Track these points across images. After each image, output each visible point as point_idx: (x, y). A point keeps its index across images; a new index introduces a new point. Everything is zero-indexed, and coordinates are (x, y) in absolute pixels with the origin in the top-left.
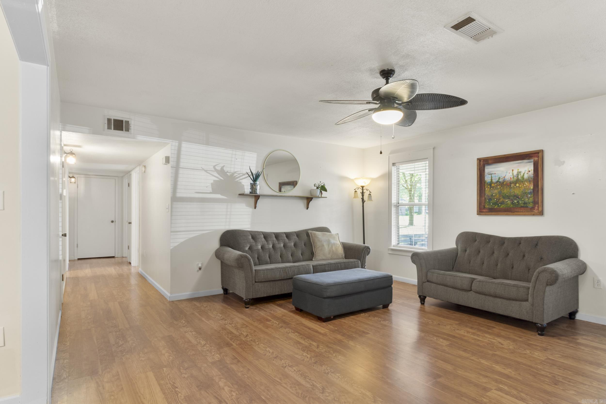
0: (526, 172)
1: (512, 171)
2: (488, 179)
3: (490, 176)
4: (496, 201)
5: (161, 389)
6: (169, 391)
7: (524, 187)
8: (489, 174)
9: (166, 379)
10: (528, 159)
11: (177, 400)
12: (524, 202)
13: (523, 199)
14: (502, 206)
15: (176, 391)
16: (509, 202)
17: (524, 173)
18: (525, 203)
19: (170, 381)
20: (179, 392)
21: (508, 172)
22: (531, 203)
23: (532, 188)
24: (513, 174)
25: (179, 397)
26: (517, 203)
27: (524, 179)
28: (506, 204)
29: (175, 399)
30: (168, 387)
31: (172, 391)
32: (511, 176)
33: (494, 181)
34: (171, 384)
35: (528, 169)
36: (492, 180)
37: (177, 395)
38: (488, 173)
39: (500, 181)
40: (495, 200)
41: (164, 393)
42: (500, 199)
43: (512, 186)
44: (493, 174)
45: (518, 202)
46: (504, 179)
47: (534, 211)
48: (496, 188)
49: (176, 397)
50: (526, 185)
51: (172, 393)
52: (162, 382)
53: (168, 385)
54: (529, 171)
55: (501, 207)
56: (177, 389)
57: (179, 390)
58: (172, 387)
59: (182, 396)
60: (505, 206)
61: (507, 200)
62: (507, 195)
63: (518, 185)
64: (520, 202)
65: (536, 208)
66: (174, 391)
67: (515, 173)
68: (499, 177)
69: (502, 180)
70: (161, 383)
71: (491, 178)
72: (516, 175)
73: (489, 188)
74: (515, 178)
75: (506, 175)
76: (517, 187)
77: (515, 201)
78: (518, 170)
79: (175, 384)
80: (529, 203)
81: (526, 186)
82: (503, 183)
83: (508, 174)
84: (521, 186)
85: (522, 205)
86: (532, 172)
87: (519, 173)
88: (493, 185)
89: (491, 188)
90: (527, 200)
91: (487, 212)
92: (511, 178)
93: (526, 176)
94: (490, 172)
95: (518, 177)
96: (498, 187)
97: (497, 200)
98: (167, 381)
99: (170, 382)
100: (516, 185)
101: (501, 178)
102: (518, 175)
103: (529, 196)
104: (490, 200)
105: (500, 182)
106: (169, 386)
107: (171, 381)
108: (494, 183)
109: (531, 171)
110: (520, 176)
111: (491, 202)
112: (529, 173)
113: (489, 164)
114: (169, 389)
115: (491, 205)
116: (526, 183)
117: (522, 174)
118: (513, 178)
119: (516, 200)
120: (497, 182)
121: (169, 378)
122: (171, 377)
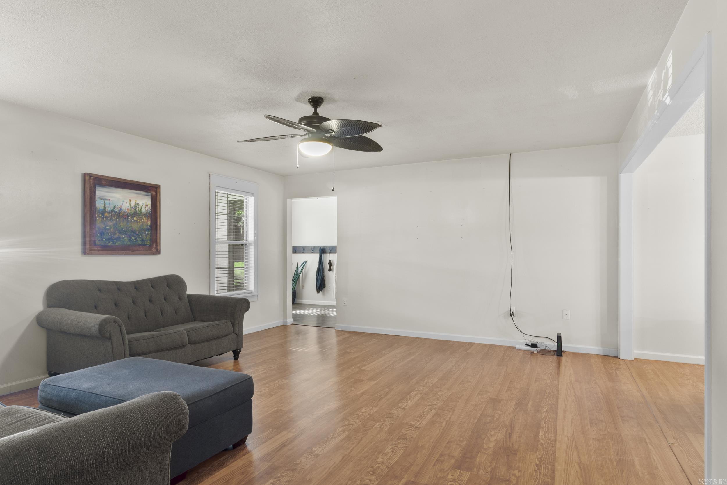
0: (144, 206)
1: (129, 201)
2: (99, 205)
3: (102, 202)
4: (110, 236)
5: (554, 473)
6: (547, 465)
7: (142, 222)
8: (101, 199)
9: (542, 481)
10: (147, 192)
11: (545, 453)
12: (142, 239)
13: (141, 236)
14: (117, 242)
15: (540, 462)
16: (126, 238)
17: (141, 206)
18: (142, 241)
19: (539, 476)
20: (538, 459)
21: (126, 201)
22: (148, 241)
23: (149, 224)
24: (130, 205)
25: (541, 455)
26: (135, 241)
27: (142, 213)
28: (123, 241)
29: (547, 455)
30: (545, 471)
31: (543, 463)
32: (128, 206)
33: (108, 209)
34: (539, 472)
35: (146, 202)
36: (105, 207)
37: (541, 458)
38: (99, 197)
39: (116, 210)
40: (110, 234)
41: (554, 466)
42: (115, 234)
43: (129, 219)
44: (106, 199)
45: (136, 239)
46: (120, 209)
47: (152, 249)
48: (110, 219)
49: (543, 456)
50: (144, 220)
51: (545, 462)
52: (548, 480)
53: (544, 473)
54: (147, 205)
55: (117, 244)
56: (538, 463)
57: (537, 461)
58: (541, 468)
59: (537, 454)
60: (121, 243)
61: (124, 236)
62: (124, 230)
63: (136, 219)
64: (138, 239)
65: (154, 246)
66: (542, 463)
67: (133, 204)
68: (114, 205)
69: (118, 210)
70: (550, 479)
71: (103, 205)
72: (134, 207)
73: (101, 217)
74: (133, 210)
75: (122, 205)
76: (135, 221)
77: (133, 238)
78: (136, 201)
79: (536, 469)
80: (147, 241)
81: (144, 222)
82: (119, 213)
83: (124, 204)
84: (138, 221)
85: (140, 242)
86: (149, 207)
87: (137, 205)
88: (106, 214)
89: (103, 218)
90: (145, 237)
91: (99, 251)
92: (128, 209)
93: (144, 210)
94: (103, 196)
95: (135, 209)
96: (113, 218)
97: (111, 234)
98: (542, 479)
99: (539, 474)
100: (133, 219)
101: (117, 206)
102: (135, 207)
103: (147, 233)
104: (102, 234)
105: (115, 212)
106: (543, 471)
107: (537, 475)
108: (108, 213)
109: (148, 205)
110: (137, 209)
111: (104, 237)
112: (147, 207)
113: (101, 185)
114: (546, 468)
115: (104, 241)
116: (144, 218)
117: (140, 207)
118: (131, 209)
119: (134, 236)
120: (112, 211)
121: (538, 480)
122: (534, 480)
